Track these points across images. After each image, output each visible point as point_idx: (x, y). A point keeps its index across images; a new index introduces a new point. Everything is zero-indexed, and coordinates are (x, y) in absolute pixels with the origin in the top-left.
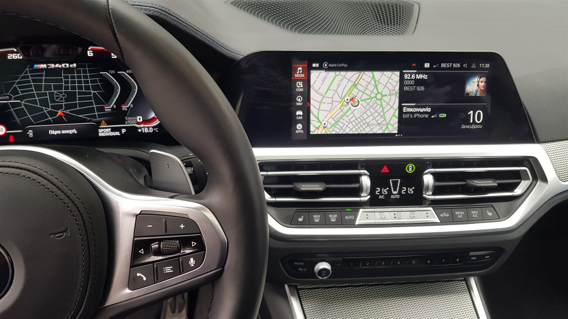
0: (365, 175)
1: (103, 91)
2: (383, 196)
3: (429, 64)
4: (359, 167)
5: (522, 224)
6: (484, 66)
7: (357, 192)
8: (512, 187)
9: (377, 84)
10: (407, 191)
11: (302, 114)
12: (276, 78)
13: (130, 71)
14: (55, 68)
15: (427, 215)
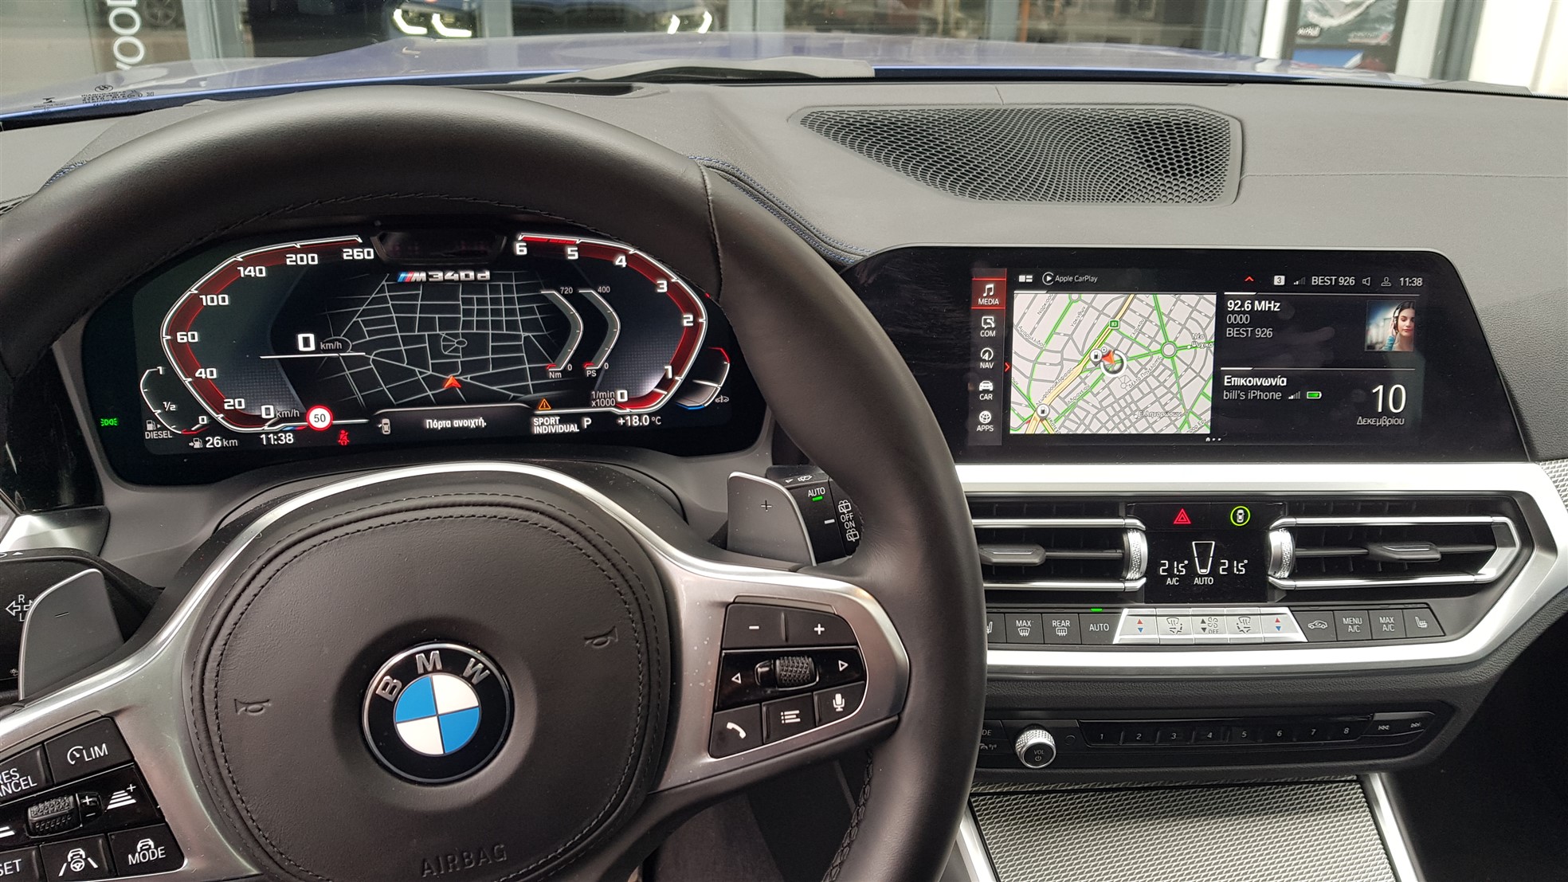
0: (1137, 529)
1: (546, 333)
2: (1174, 580)
3: (1283, 277)
4: (1122, 512)
5: (1497, 650)
6: (1410, 283)
7: (1117, 568)
8: (1475, 562)
9: (1165, 323)
10: (1230, 569)
11: (991, 389)
12: (935, 307)
13: (607, 289)
14: (445, 281)
15: (1278, 624)
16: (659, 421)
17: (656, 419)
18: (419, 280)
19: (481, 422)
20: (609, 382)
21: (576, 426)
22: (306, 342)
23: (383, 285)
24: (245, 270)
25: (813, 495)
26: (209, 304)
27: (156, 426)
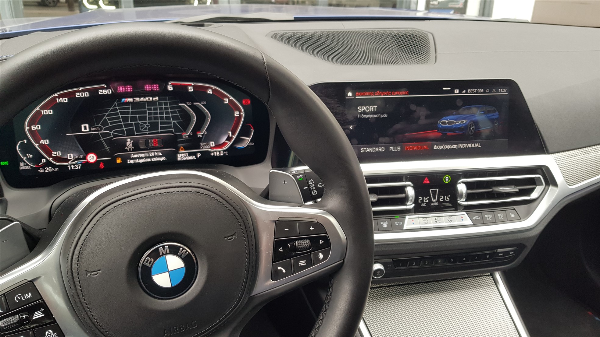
0: (410, 186)
1: (181, 121)
2: (424, 204)
4: (404, 180)
5: (539, 224)
6: (502, 91)
7: (403, 201)
8: (529, 192)
10: (444, 199)
13: (205, 103)
14: (140, 101)
15: (462, 219)
16: (227, 153)
17: (226, 153)
18: (130, 101)
20: (207, 139)
21: (195, 156)
22: (85, 128)
24: (59, 100)
25: (298, 178)
26: (45, 114)
27: (24, 164)
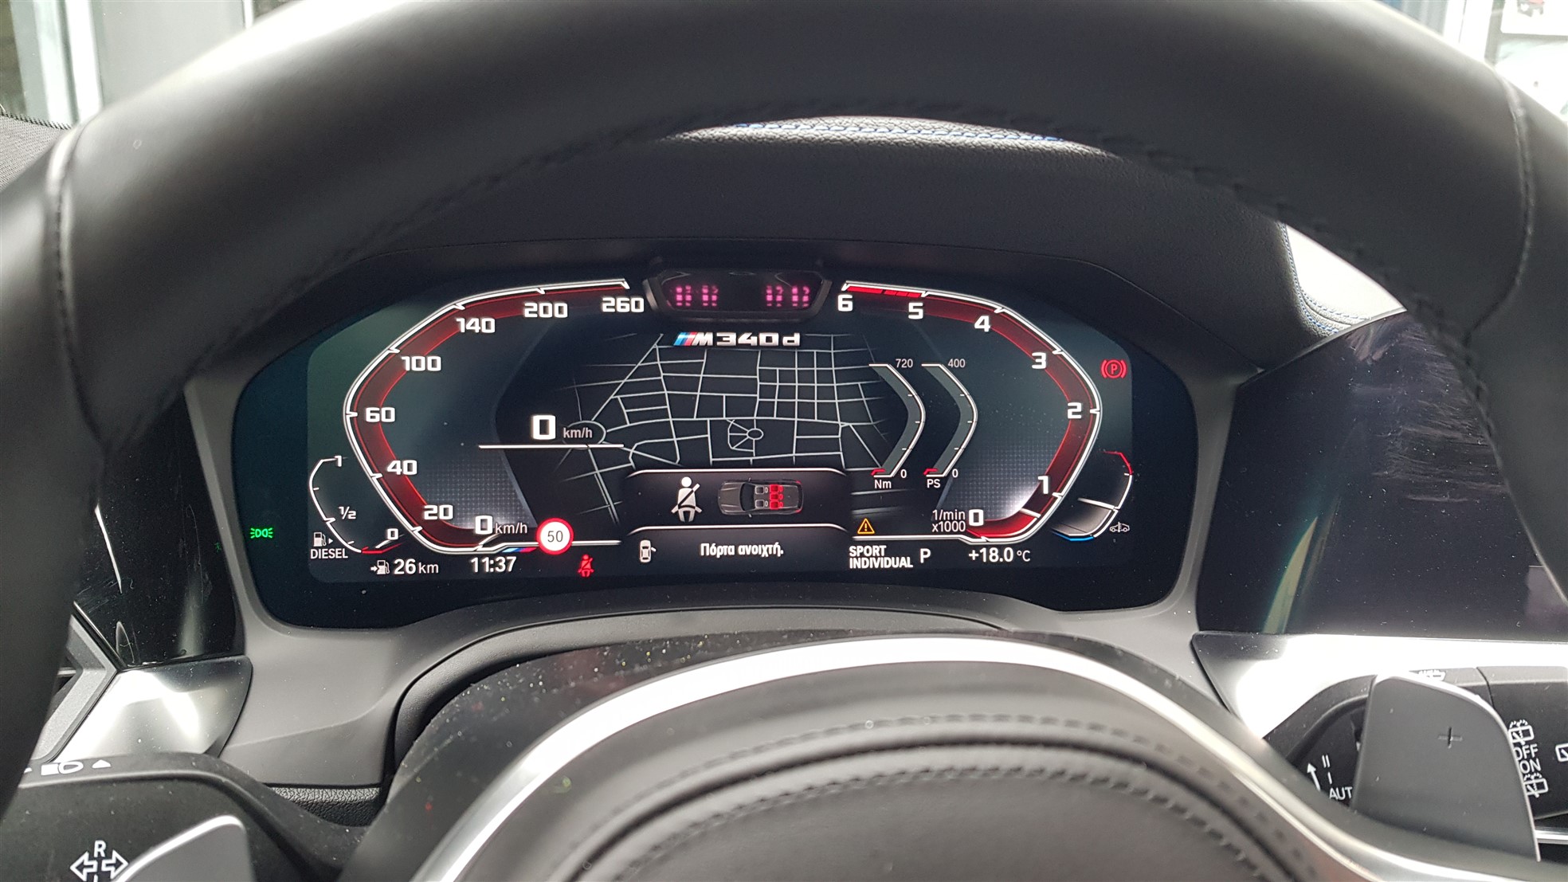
1: (872, 423)
14: (738, 345)
16: (1027, 556)
17: (1022, 554)
18: (703, 343)
19: (776, 549)
20: (958, 496)
21: (909, 558)
22: (544, 428)
23: (655, 349)
24: (466, 322)
26: (415, 368)
27: (327, 541)
